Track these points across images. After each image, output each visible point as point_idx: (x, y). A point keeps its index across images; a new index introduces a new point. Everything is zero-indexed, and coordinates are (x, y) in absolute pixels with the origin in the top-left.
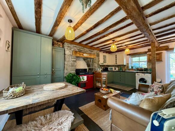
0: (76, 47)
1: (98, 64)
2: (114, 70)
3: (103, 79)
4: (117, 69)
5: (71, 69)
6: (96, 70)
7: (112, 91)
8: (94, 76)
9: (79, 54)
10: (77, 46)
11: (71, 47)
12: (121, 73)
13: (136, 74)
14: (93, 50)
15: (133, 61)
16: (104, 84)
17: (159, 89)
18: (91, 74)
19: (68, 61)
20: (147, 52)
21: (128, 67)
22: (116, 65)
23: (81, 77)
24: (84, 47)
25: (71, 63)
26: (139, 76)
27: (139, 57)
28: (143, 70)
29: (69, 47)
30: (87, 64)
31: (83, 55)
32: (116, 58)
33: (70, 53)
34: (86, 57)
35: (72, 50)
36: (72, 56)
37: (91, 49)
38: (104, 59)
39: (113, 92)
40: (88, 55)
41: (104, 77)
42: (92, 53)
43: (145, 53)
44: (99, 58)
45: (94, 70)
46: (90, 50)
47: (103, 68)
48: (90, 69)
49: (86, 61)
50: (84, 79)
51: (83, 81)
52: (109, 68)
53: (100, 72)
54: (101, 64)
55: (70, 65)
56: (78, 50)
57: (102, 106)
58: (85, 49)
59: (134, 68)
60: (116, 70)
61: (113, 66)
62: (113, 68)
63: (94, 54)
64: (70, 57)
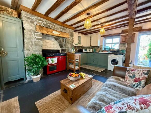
0: (40, 20)
1: (72, 45)
2: (88, 51)
3: (76, 60)
4: (91, 50)
5: (35, 49)
6: (69, 52)
7: (83, 76)
8: (67, 57)
9: (46, 30)
10: (42, 19)
11: (32, 19)
12: (95, 54)
13: (109, 55)
14: (66, 27)
15: (107, 43)
16: (78, 66)
17: (143, 75)
18: (64, 55)
19: (30, 39)
20: (121, 33)
21: (101, 49)
22: (90, 46)
23: (49, 58)
24: (53, 22)
25: (35, 41)
26: (111, 57)
27: (112, 39)
28: (116, 52)
29: (29, 18)
30: (60, 45)
31: (52, 32)
32: (91, 39)
33: (31, 28)
34: (57, 35)
35: (35, 23)
36: (35, 32)
37: (64, 27)
38: (79, 40)
39: (84, 78)
40: (60, 34)
41: (78, 59)
42: (65, 31)
43: (119, 34)
44: (73, 39)
45: (67, 51)
46: (62, 27)
47: (77, 49)
48: (63, 50)
49: (58, 40)
50: (54, 61)
51: (52, 63)
52: (83, 49)
53: (73, 53)
54: (75, 45)
55: (33, 44)
56: (44, 24)
57: (69, 98)
58: (55, 26)
59: (107, 50)
60: (90, 52)
61: (88, 47)
62: (88, 49)
63: (67, 33)
64: (33, 33)
